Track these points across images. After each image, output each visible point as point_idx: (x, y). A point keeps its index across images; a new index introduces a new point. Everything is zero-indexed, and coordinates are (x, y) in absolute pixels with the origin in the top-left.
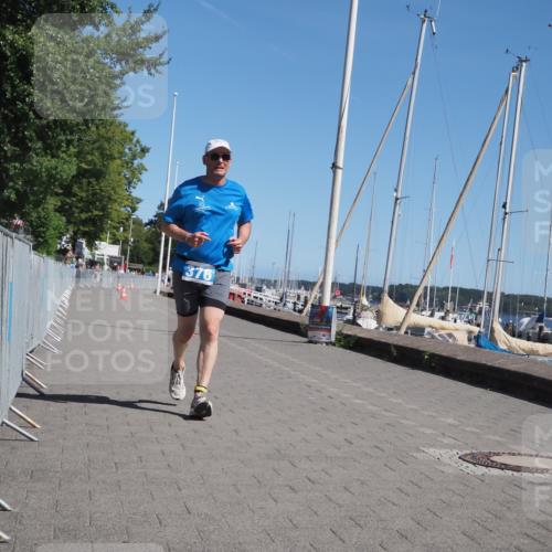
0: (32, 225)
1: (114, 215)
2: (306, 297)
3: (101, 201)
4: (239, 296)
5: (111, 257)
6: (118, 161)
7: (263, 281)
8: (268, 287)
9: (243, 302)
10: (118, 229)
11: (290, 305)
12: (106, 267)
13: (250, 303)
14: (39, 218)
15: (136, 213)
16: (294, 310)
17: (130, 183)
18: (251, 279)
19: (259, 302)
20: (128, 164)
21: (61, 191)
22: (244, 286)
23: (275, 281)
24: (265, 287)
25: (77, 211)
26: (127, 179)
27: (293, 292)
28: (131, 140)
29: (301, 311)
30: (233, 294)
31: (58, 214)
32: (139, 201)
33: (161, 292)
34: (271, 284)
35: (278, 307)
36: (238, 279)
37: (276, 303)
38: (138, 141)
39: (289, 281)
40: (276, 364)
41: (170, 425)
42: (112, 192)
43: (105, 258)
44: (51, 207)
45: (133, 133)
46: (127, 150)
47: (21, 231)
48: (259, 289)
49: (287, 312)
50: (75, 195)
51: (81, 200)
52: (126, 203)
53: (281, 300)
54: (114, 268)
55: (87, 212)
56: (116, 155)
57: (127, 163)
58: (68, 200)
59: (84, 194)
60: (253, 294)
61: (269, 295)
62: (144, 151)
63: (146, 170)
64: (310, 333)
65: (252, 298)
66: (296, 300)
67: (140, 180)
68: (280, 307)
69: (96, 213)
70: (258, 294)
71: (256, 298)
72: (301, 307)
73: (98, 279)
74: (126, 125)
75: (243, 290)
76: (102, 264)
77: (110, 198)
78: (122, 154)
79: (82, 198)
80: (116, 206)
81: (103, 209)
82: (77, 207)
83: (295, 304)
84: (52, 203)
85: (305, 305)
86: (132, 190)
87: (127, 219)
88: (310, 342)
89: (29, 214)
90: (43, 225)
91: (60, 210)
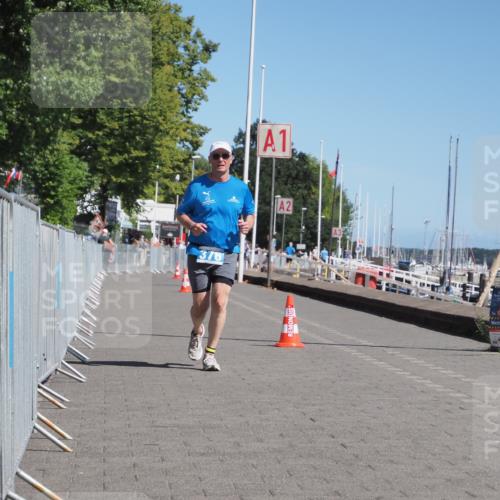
0: (35, 178)
1: (165, 155)
2: (482, 275)
3: (143, 134)
4: (373, 278)
5: (163, 224)
6: (168, 69)
7: (409, 252)
8: (419, 262)
9: (380, 288)
10: (172, 177)
11: (457, 291)
12: (155, 240)
13: (391, 289)
14: (47, 166)
15: (199, 151)
16: (464, 297)
17: (188, 102)
18: (391, 251)
19: (405, 286)
20: (184, 72)
21: (78, 121)
22: (378, 261)
23: (431, 252)
24: (413, 263)
25: (105, 151)
26: (183, 96)
27: (460, 269)
28: (187, 33)
29: (474, 299)
30: (363, 276)
31: (76, 159)
32: (204, 131)
33: (245, 278)
34: (425, 257)
35: (436, 294)
36: (369, 250)
37: (433, 287)
38: (198, 35)
39: (452, 250)
40: (439, 388)
41: (272, 493)
42: (160, 119)
43: (153, 225)
44: (64, 148)
45: (189, 22)
46: (181, 50)
47: (19, 188)
48: (404, 266)
49: (452, 303)
50: (101, 127)
51: (110, 134)
52: (184, 135)
53: (442, 281)
54: (169, 242)
55: (121, 153)
56: (164, 58)
57: (182, 70)
58: (90, 135)
59: (115, 125)
60: (394, 275)
61: (422, 276)
62: (209, 49)
63: (213, 80)
64: (493, 336)
65: (393, 281)
66: (465, 281)
67: (203, 97)
68: (440, 294)
69: (135, 153)
70: (403, 274)
71: (401, 280)
72: (474, 292)
73: (143, 261)
74: (178, 10)
75: (379, 268)
76: (149, 236)
77: (157, 129)
78: (173, 57)
79: (112, 130)
80: (166, 141)
81: (148, 147)
82: (105, 146)
83: (464, 287)
84: (66, 140)
85: (481, 289)
86: (192, 113)
87: (186, 162)
88: (493, 349)
89: (30, 159)
90: (53, 177)
91: (77, 152)
